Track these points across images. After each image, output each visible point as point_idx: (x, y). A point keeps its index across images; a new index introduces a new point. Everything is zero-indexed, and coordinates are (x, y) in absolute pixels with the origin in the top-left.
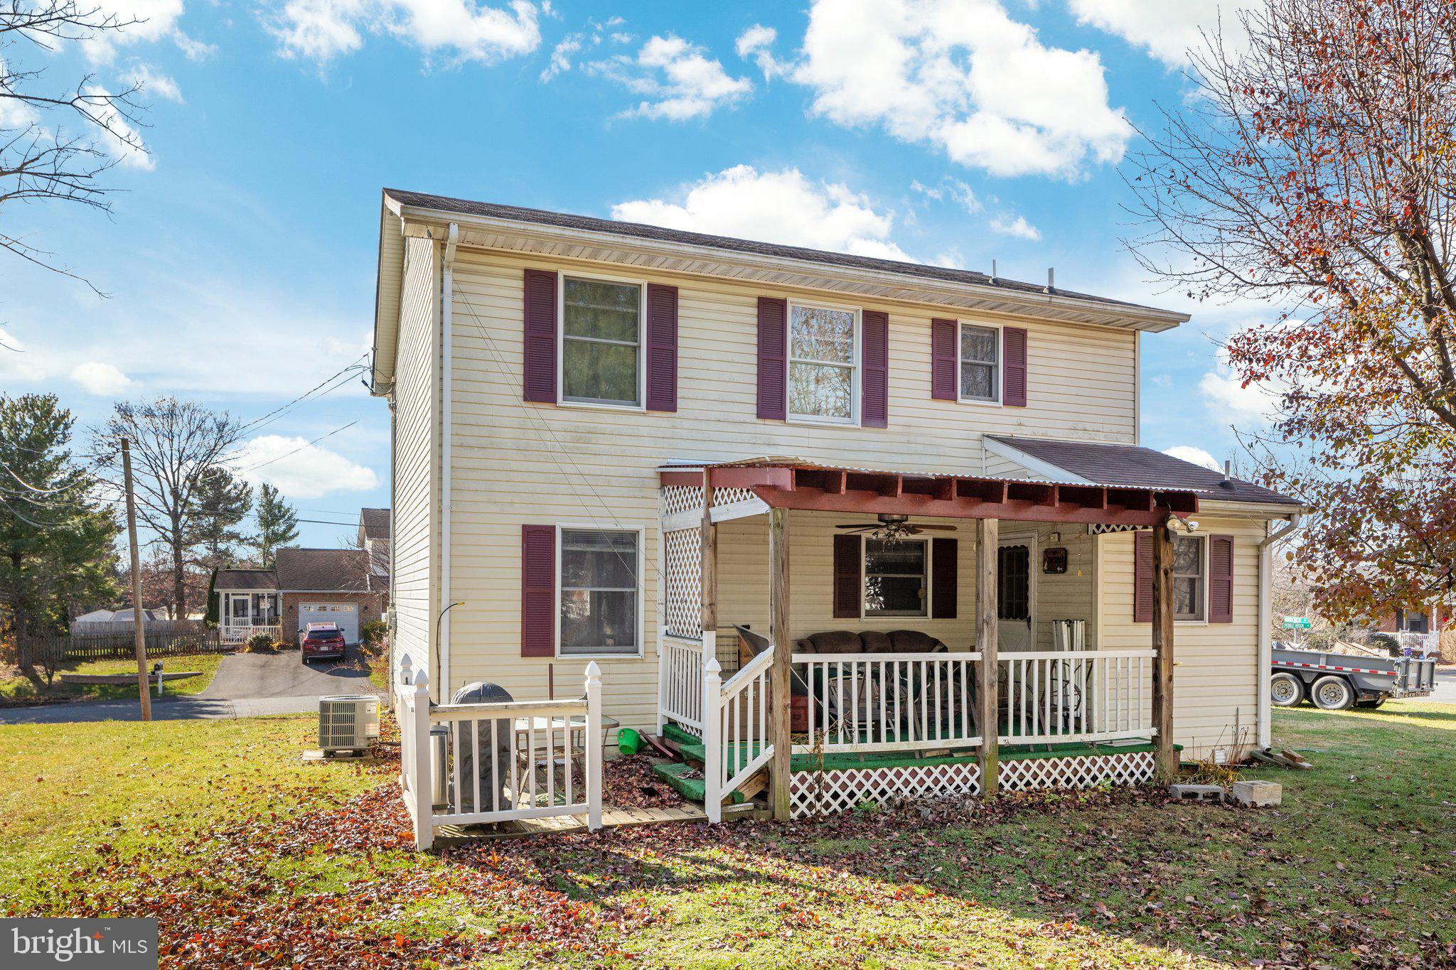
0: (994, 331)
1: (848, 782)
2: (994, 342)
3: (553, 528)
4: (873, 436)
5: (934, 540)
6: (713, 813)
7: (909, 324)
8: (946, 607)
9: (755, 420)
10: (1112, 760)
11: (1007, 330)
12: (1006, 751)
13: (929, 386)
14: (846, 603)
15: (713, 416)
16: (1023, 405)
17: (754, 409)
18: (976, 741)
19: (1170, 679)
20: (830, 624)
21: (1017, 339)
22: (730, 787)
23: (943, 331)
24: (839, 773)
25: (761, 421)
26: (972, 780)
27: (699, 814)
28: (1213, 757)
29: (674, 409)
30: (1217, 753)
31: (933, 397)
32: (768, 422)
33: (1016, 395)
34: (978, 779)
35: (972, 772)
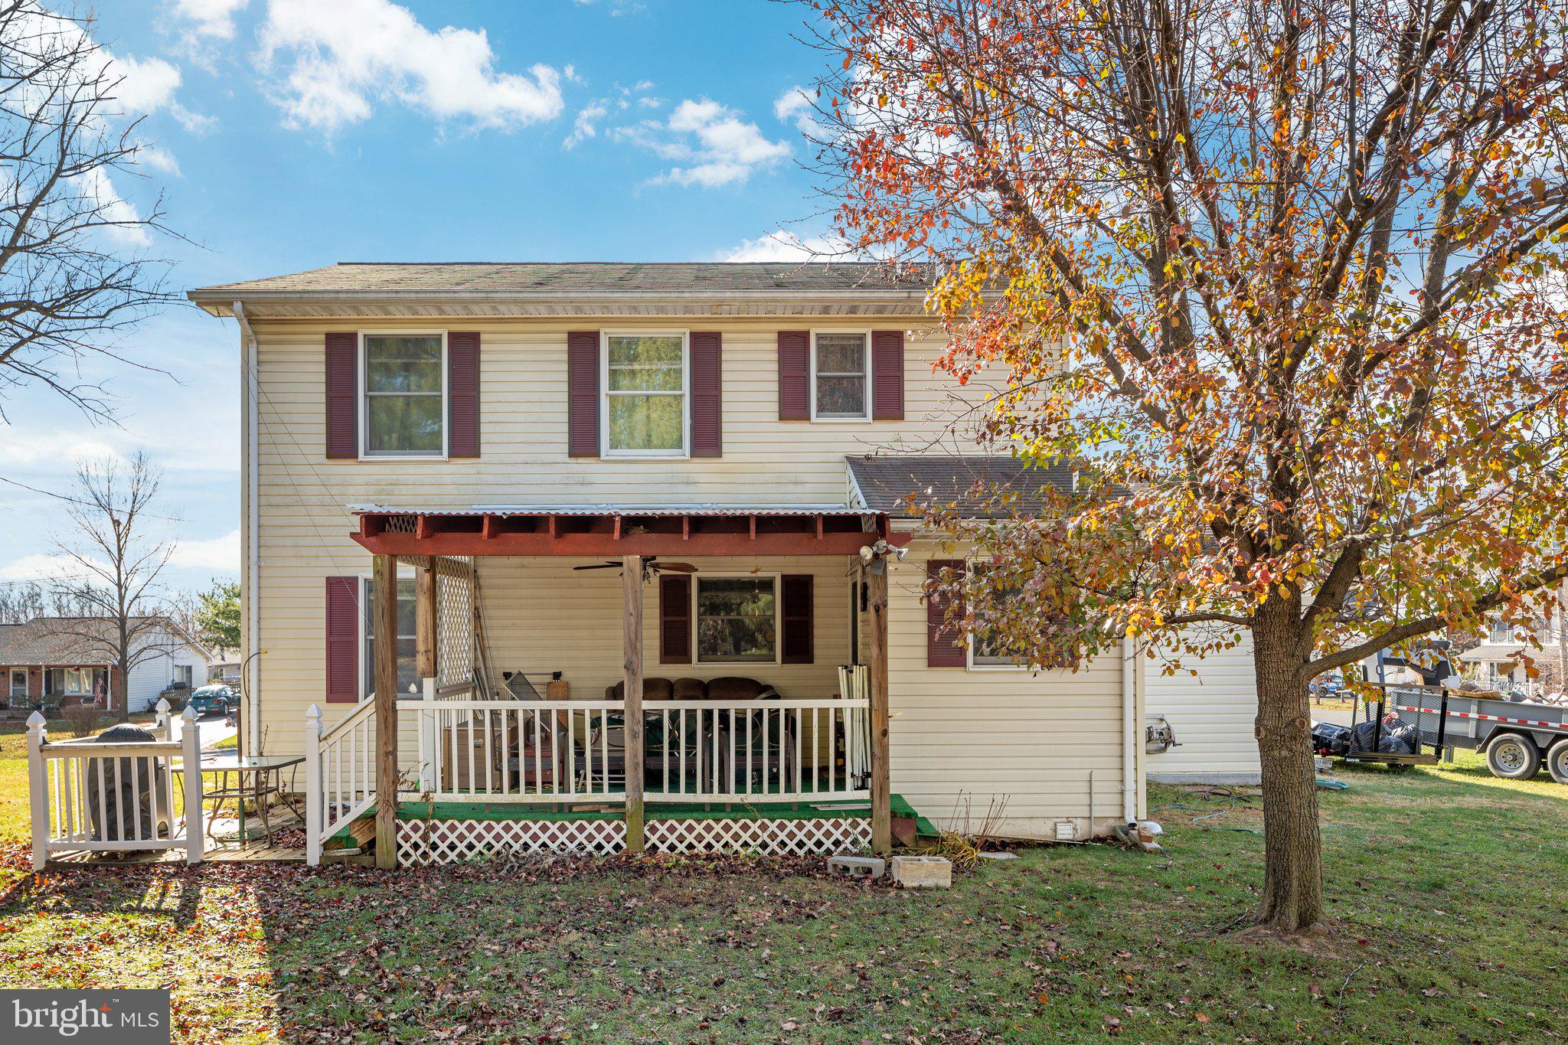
0: (862, 337)
1: (466, 833)
2: (861, 348)
3: (356, 578)
4: (704, 467)
5: (783, 576)
6: (313, 856)
7: (749, 341)
8: (799, 648)
9: (568, 460)
10: (809, 825)
11: (876, 335)
12: (651, 808)
13: (775, 407)
14: (674, 647)
15: (521, 458)
16: (901, 417)
17: (565, 448)
18: (619, 797)
19: (885, 733)
20: (653, 667)
21: (890, 345)
22: (330, 832)
23: (792, 345)
24: (456, 823)
25: (573, 460)
26: (618, 839)
27: (297, 855)
28: (1055, 831)
29: (477, 455)
30: (1059, 827)
31: (781, 419)
32: (580, 460)
33: (890, 406)
34: (624, 838)
35: (618, 829)
